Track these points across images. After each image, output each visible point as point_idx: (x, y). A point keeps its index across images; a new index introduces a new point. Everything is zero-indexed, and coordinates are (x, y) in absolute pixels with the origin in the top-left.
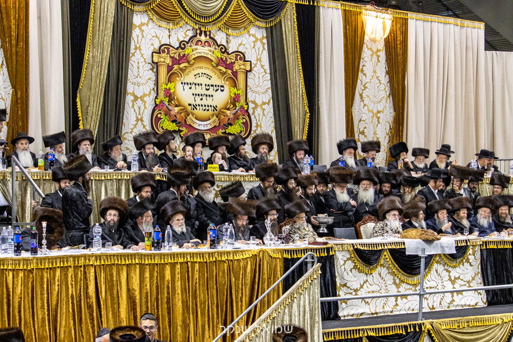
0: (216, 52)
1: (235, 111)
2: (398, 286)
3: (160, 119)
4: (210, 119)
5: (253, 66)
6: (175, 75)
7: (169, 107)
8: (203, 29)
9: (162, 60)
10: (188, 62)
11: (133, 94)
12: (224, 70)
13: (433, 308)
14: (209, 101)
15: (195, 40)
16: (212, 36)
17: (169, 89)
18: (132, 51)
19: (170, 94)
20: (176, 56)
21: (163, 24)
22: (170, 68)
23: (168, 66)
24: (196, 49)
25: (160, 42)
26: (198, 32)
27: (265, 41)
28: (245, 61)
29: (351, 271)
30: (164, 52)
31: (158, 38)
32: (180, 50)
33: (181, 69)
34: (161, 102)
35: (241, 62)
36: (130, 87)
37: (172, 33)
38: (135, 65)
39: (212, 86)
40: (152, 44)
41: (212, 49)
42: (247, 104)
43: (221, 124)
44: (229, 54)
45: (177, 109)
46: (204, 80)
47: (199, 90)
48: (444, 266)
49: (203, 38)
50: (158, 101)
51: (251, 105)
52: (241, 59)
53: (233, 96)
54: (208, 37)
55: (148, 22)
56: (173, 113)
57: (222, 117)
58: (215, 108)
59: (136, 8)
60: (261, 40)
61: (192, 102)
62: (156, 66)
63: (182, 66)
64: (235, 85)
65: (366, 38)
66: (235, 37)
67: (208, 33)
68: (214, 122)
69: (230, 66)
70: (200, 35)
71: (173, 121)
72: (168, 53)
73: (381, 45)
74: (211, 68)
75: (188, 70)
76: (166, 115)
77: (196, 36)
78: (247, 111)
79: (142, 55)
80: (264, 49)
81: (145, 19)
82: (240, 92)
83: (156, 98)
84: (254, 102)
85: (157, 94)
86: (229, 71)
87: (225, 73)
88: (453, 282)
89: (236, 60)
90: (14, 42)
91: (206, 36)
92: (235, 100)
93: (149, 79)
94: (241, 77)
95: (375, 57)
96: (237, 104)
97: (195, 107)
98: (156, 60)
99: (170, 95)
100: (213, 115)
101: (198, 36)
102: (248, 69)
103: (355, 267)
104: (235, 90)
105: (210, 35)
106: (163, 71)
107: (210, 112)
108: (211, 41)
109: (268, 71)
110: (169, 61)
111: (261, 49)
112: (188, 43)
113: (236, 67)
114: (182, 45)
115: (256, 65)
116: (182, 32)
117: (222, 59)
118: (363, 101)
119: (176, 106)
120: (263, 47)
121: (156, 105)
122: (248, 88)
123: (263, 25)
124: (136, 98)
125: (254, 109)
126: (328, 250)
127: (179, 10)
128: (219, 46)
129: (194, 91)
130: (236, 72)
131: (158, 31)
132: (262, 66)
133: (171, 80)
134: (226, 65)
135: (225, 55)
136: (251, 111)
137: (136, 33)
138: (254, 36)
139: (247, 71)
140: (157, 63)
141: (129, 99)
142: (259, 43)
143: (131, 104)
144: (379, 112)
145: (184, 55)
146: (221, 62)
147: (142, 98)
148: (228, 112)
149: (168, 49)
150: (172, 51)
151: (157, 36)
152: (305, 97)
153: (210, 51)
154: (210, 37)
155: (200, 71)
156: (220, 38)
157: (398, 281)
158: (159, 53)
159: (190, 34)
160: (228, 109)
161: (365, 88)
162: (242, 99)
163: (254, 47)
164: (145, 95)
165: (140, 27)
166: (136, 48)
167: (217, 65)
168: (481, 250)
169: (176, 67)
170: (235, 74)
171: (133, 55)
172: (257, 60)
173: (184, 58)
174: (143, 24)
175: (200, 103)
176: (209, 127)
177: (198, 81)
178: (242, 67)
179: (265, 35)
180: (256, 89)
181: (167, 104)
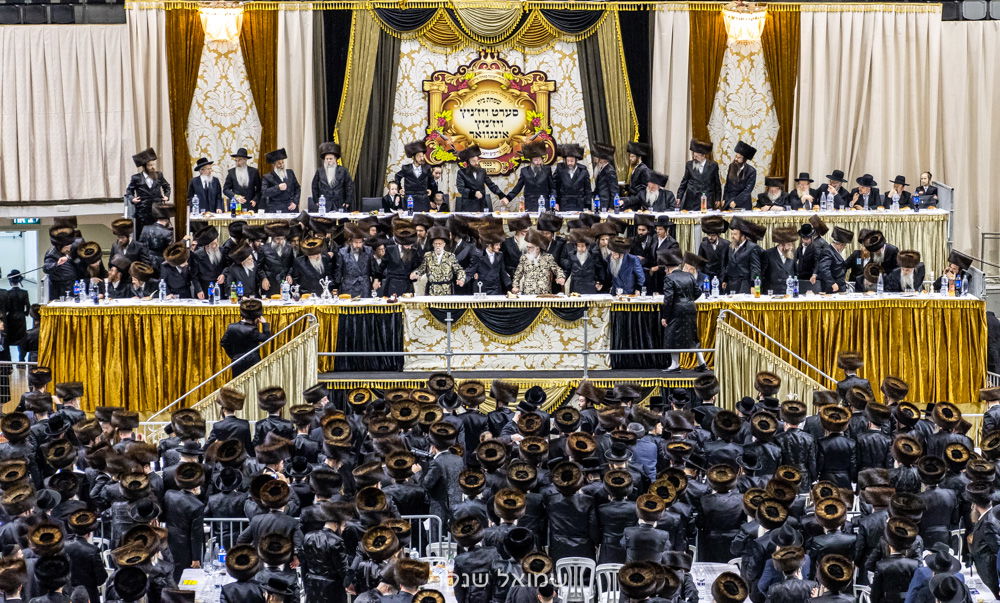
0: (506, 74)
1: (533, 136)
2: (486, 344)
3: (433, 149)
4: (498, 147)
5: (558, 85)
6: (452, 103)
7: (445, 137)
8: (489, 51)
9: (435, 87)
10: (470, 88)
11: (401, 125)
12: (518, 93)
13: (532, 367)
14: (498, 128)
15: (479, 63)
16: (502, 56)
17: (445, 118)
18: (400, 79)
19: (446, 123)
20: (454, 83)
21: (439, 49)
22: (445, 96)
23: (443, 93)
24: (480, 73)
25: (434, 68)
26: (483, 54)
27: (576, 56)
28: (546, 81)
29: (425, 327)
30: (437, 79)
31: (432, 65)
32: (458, 76)
33: (460, 96)
34: (434, 131)
35: (542, 82)
36: (397, 118)
37: (450, 58)
38: (403, 95)
39: (501, 111)
40: (425, 72)
41: (501, 71)
42: (551, 128)
43: (515, 151)
44: (524, 75)
45: (454, 138)
46: (491, 106)
47: (483, 116)
48: (555, 326)
49: (489, 60)
50: (429, 132)
51: (556, 129)
52: (541, 79)
53: (531, 120)
54: (496, 59)
55: (420, 49)
56: (449, 142)
57: (516, 143)
58: (506, 134)
59: (404, 36)
60: (571, 56)
61: (475, 130)
62: (428, 95)
63: (460, 92)
64: (533, 108)
65: (731, 41)
66: (533, 55)
67: (496, 55)
68: (504, 149)
69: (527, 88)
70: (485, 57)
71: (449, 151)
72: (443, 80)
73: (758, 47)
74: (500, 91)
75: (469, 96)
76: (440, 145)
77: (480, 58)
78: (550, 135)
79: (411, 84)
80: (575, 65)
81: (415, 46)
82: (540, 115)
83: (427, 128)
84: (560, 125)
85: (429, 123)
86: (525, 94)
87: (518, 96)
88: (565, 343)
89: (535, 80)
90: (262, 83)
91: (493, 57)
92: (533, 125)
93: (421, 108)
94: (542, 100)
95: (746, 62)
96: (536, 128)
97: (479, 135)
98: (427, 88)
99: (445, 125)
100: (502, 143)
101: (482, 59)
102: (552, 88)
103: (430, 324)
104: (534, 114)
105: (498, 57)
106: (436, 100)
107: (500, 139)
108: (499, 63)
109: (580, 90)
110: (444, 88)
111: (571, 65)
112: (468, 67)
113: (534, 88)
114: (461, 70)
115: (562, 85)
116: (464, 56)
117: (514, 81)
118: (726, 115)
119: (454, 135)
120: (574, 63)
121: (428, 135)
122: (552, 110)
123: (572, 39)
124: (404, 129)
125: (560, 133)
126: (395, 307)
127: (457, 33)
128: (510, 67)
129: (477, 116)
130: (535, 93)
131: (432, 58)
132: (572, 85)
133: (447, 107)
134: (521, 86)
135: (520, 76)
136: (555, 136)
137: (404, 61)
138: (560, 52)
139: (550, 92)
140: (428, 92)
141: (396, 130)
142: (567, 59)
143: (398, 135)
144: (752, 127)
145: (464, 81)
146: (513, 84)
147: (410, 129)
148: (524, 138)
149: (443, 76)
150: (448, 78)
151: (430, 63)
152: (635, 117)
153: (499, 73)
154: (499, 59)
155: (485, 96)
156: (514, 58)
157: (487, 339)
158: (432, 80)
159: (474, 56)
160: (524, 135)
161: (729, 100)
162: (544, 124)
163: (560, 65)
164: (414, 126)
165: (408, 55)
166: (403, 78)
167: (508, 88)
168: (611, 312)
169: (453, 94)
170: (533, 96)
171: (401, 84)
172: (565, 78)
173: (465, 84)
174: (413, 52)
175: (486, 130)
176: (498, 155)
177: (482, 106)
178: (543, 88)
179: (576, 50)
180: (562, 111)
181: (442, 133)
